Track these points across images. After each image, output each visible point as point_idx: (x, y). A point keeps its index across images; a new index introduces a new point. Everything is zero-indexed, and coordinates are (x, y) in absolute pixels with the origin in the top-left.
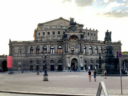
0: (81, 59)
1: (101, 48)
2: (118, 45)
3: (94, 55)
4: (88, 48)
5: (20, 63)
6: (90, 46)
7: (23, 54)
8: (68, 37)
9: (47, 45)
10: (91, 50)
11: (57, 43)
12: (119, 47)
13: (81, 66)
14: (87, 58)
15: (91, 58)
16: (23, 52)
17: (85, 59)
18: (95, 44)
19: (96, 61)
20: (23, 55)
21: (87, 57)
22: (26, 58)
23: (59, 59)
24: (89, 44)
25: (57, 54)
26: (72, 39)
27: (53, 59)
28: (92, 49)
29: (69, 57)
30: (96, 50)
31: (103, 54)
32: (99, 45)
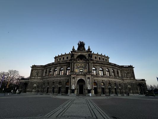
0: (88, 80)
1: (112, 71)
2: (130, 69)
3: (105, 76)
4: (98, 69)
5: (35, 85)
6: (100, 67)
7: (39, 76)
8: (75, 57)
9: (57, 66)
10: (102, 72)
11: (66, 65)
12: (131, 71)
13: (89, 88)
14: (98, 80)
15: (103, 80)
16: (40, 75)
17: (96, 81)
18: (106, 65)
19: (108, 84)
20: (39, 78)
21: (97, 78)
22: (41, 80)
23: (67, 81)
24: (99, 66)
25: (65, 76)
26: (81, 60)
27: (61, 81)
28: (103, 70)
29: (74, 78)
30: (108, 72)
31: (116, 76)
32: (111, 67)
